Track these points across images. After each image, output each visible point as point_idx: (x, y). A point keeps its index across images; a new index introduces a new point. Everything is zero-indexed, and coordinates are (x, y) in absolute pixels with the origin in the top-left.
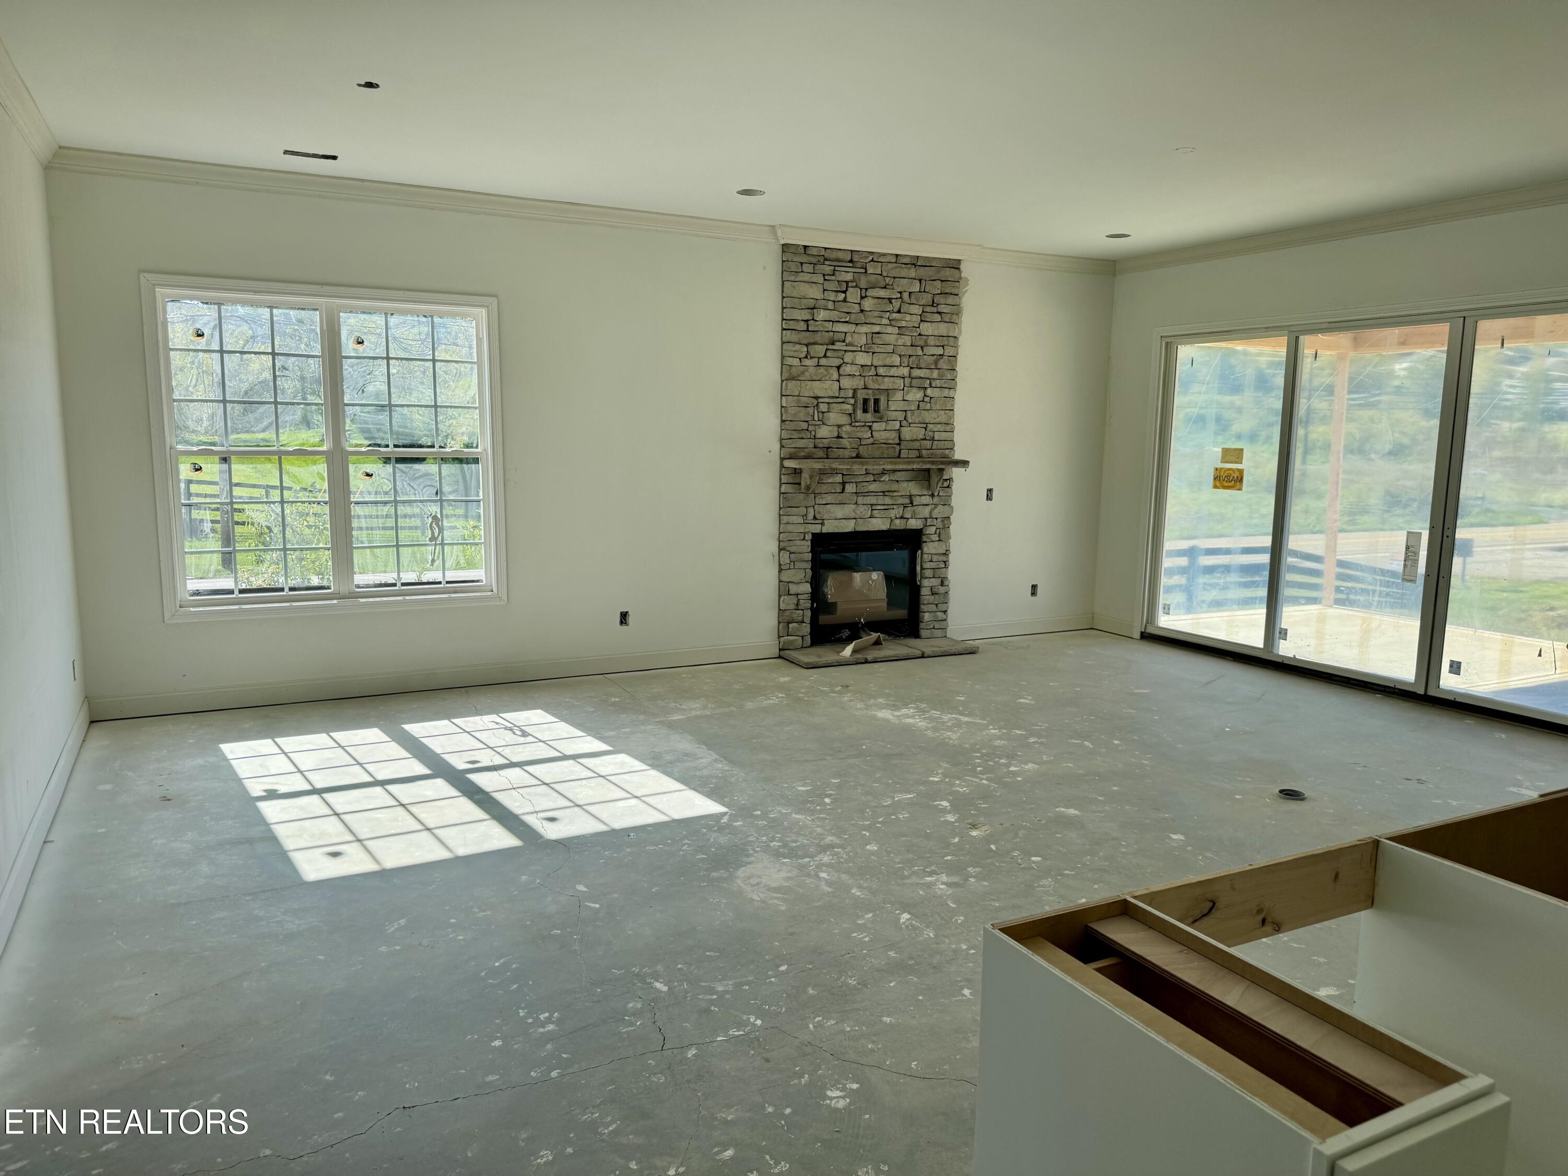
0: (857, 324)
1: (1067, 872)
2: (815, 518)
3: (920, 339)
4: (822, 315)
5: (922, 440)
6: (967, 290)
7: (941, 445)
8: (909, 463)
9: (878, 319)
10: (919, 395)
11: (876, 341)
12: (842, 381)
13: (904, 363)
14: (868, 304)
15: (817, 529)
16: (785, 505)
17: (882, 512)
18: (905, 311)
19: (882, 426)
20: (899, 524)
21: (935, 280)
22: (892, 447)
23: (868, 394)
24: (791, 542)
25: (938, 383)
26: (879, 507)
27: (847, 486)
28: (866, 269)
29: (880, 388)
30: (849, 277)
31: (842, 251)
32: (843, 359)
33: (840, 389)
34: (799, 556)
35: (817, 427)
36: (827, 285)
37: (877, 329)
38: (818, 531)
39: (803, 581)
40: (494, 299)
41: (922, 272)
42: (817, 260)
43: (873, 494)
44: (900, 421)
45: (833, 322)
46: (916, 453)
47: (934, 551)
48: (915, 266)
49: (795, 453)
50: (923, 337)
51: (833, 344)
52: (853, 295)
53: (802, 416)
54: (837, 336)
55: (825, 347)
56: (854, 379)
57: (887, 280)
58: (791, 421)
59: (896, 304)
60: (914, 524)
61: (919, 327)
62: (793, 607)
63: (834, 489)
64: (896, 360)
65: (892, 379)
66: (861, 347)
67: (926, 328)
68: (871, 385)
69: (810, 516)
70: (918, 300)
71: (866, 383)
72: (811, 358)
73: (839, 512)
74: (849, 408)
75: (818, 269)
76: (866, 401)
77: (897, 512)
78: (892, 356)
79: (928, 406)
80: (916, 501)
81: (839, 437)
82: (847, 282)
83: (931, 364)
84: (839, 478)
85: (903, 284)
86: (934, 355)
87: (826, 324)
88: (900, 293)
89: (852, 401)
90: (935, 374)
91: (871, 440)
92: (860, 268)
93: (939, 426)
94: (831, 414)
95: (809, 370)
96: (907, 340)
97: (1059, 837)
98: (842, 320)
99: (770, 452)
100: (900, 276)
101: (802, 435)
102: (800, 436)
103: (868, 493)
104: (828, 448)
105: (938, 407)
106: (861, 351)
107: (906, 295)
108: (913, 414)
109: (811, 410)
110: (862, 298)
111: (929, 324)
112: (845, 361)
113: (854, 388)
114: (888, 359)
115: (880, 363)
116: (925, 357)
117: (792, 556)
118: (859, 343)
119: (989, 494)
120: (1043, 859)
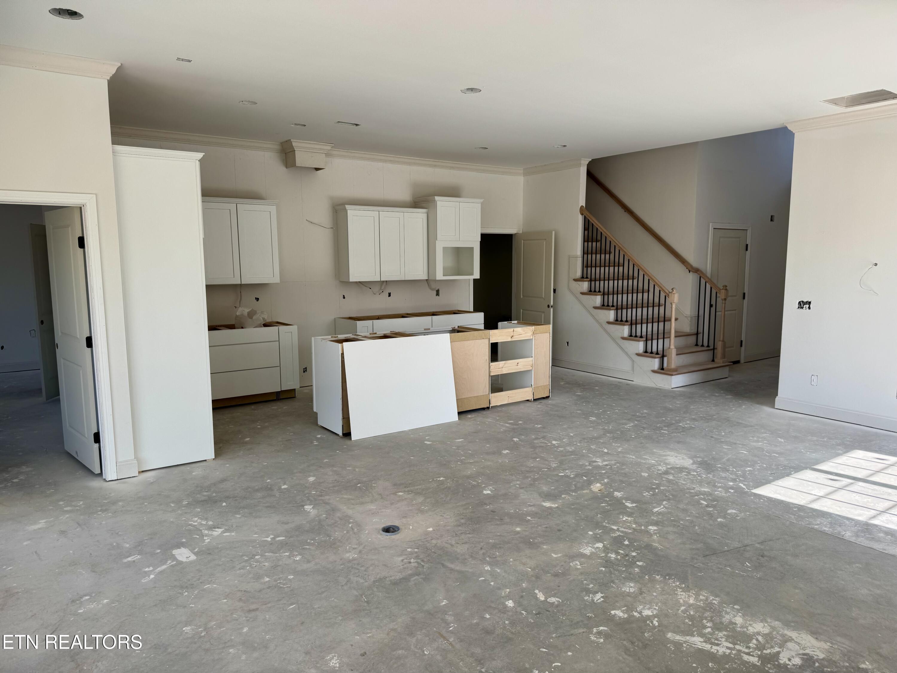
1: (546, 470)
97: (552, 487)
120: (558, 475)
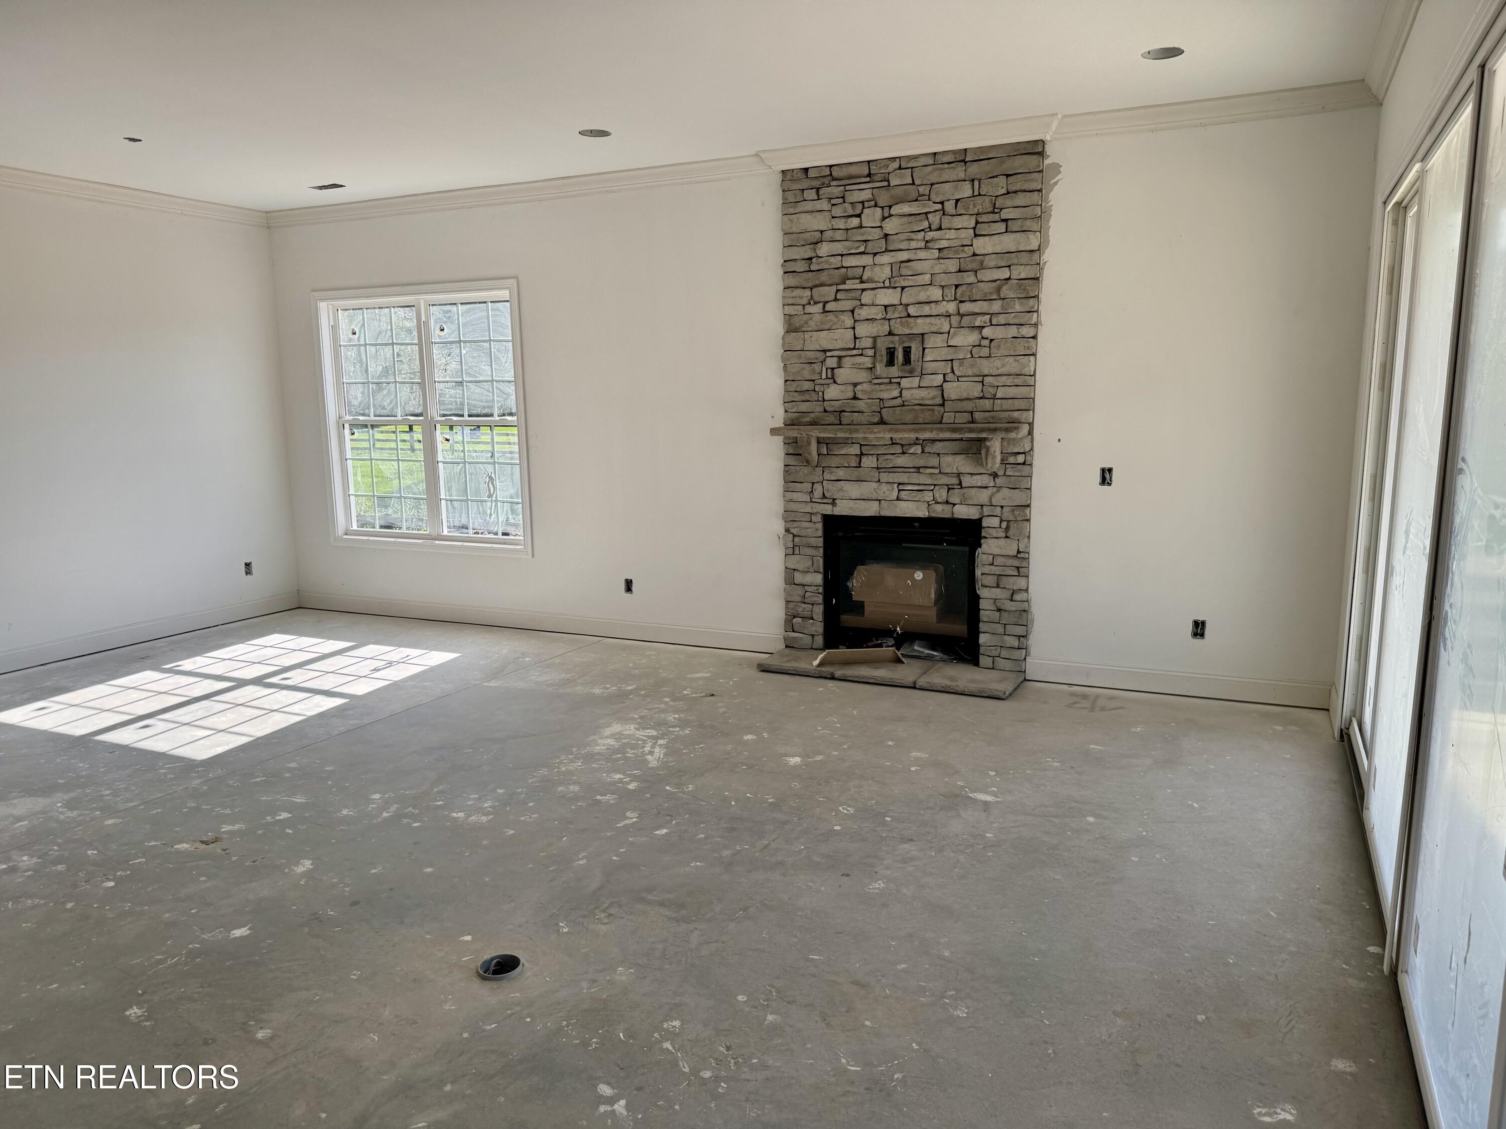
0: (875, 254)
2: (824, 497)
3: (972, 261)
4: (824, 249)
5: (981, 398)
6: (1058, 181)
7: (1007, 404)
8: (954, 430)
9: (906, 243)
10: (972, 338)
11: (904, 271)
12: (857, 329)
13: (947, 296)
14: (890, 226)
15: (828, 510)
16: (790, 480)
17: (914, 494)
18: (948, 226)
19: (915, 381)
20: (941, 511)
21: (997, 176)
22: (930, 410)
23: (893, 342)
24: (795, 523)
25: (1002, 319)
26: (910, 487)
27: (864, 459)
28: (888, 181)
29: (912, 332)
30: (866, 195)
31: (854, 165)
32: (860, 300)
33: (855, 338)
34: (805, 540)
35: (825, 386)
36: (837, 211)
37: (904, 256)
38: (829, 513)
39: (810, 570)
40: (513, 280)
41: (974, 169)
42: (820, 183)
43: (901, 470)
44: (944, 375)
45: (842, 255)
46: (967, 417)
47: (996, 551)
48: (966, 163)
49: (797, 418)
50: (977, 257)
51: (845, 283)
52: (872, 217)
53: (807, 374)
54: (851, 273)
55: (834, 288)
56: (874, 325)
57: (921, 189)
58: (793, 381)
59: (935, 219)
60: (963, 512)
61: (972, 245)
62: (798, 599)
63: (848, 462)
64: (935, 293)
65: (928, 320)
66: (884, 282)
67: (983, 245)
68: (899, 329)
69: (818, 493)
70: (967, 209)
71: (892, 328)
72: (816, 303)
73: (854, 490)
74: (867, 362)
75: (824, 194)
76: (891, 353)
77: (941, 494)
78: (928, 289)
79: (985, 352)
80: (967, 481)
81: (855, 398)
82: (863, 202)
83: (991, 293)
84: (855, 450)
85: (946, 191)
86: (995, 281)
87: (832, 259)
88: (942, 203)
89: (871, 352)
90: (996, 306)
91: (898, 401)
92: (881, 181)
93: (1004, 378)
94: (841, 370)
95: (814, 318)
96: (952, 265)
98: (853, 251)
99: (773, 417)
100: (942, 180)
101: (807, 397)
102: (804, 398)
103: (894, 469)
104: (841, 412)
105: (1003, 351)
106: (884, 288)
107: (949, 207)
108: (961, 365)
109: (817, 367)
110: (884, 218)
111: (987, 238)
112: (863, 302)
113: (873, 335)
114: (922, 294)
115: (912, 300)
116: (981, 284)
117: (796, 539)
118: (880, 277)
119: (1106, 477)
